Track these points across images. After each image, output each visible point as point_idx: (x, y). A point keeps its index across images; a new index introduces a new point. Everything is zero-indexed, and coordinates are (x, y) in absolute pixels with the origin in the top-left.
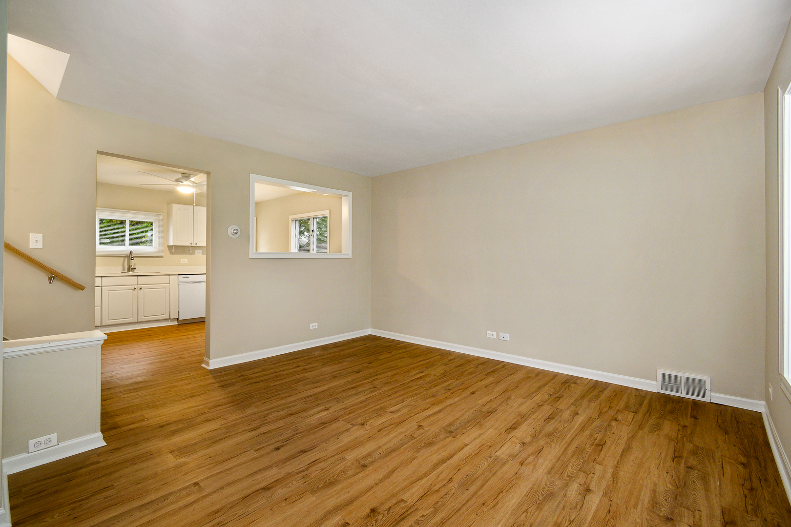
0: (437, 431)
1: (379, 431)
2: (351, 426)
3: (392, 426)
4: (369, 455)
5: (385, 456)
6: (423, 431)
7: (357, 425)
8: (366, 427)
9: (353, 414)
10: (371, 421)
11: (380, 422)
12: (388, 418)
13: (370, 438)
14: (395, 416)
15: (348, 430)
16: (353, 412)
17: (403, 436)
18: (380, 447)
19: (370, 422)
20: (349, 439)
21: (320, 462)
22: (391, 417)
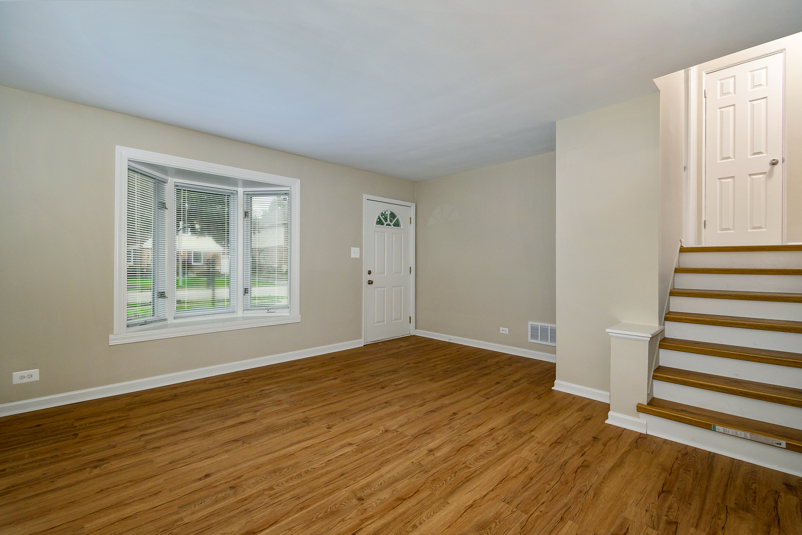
0: (317, 423)
1: (371, 425)
2: (398, 430)
3: (358, 428)
4: (382, 408)
5: (371, 407)
6: (329, 424)
7: (392, 431)
8: (383, 429)
9: (397, 443)
10: (377, 434)
11: (368, 432)
12: (358, 437)
13: (381, 419)
14: (349, 440)
15: (401, 426)
16: (397, 445)
17: (351, 420)
18: (373, 412)
19: (379, 433)
20: (399, 419)
21: (418, 405)
22: (355, 438)
